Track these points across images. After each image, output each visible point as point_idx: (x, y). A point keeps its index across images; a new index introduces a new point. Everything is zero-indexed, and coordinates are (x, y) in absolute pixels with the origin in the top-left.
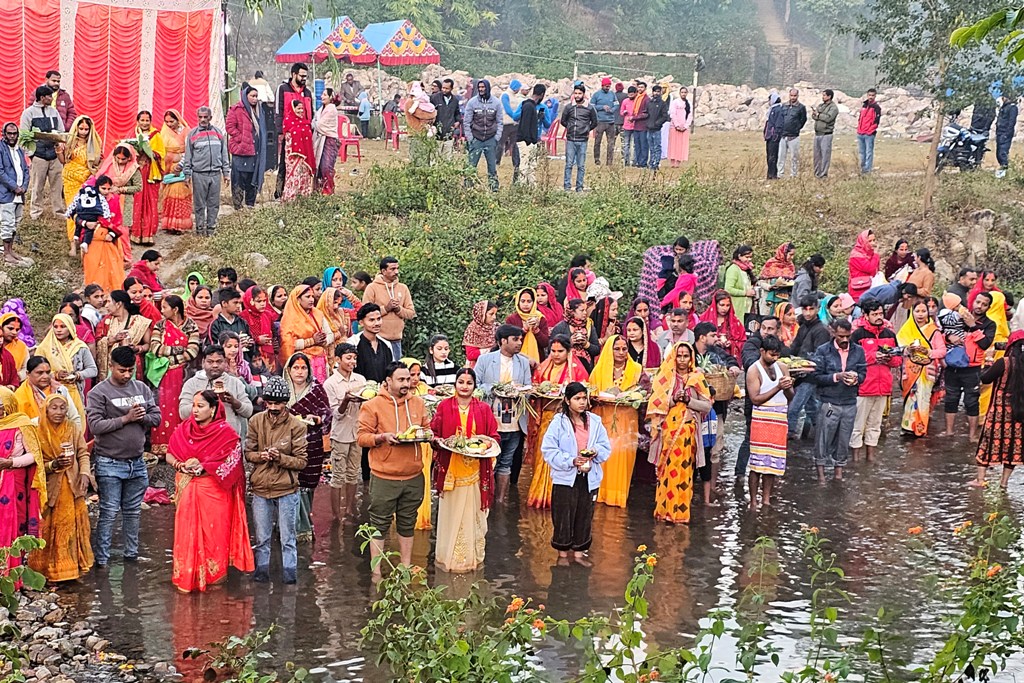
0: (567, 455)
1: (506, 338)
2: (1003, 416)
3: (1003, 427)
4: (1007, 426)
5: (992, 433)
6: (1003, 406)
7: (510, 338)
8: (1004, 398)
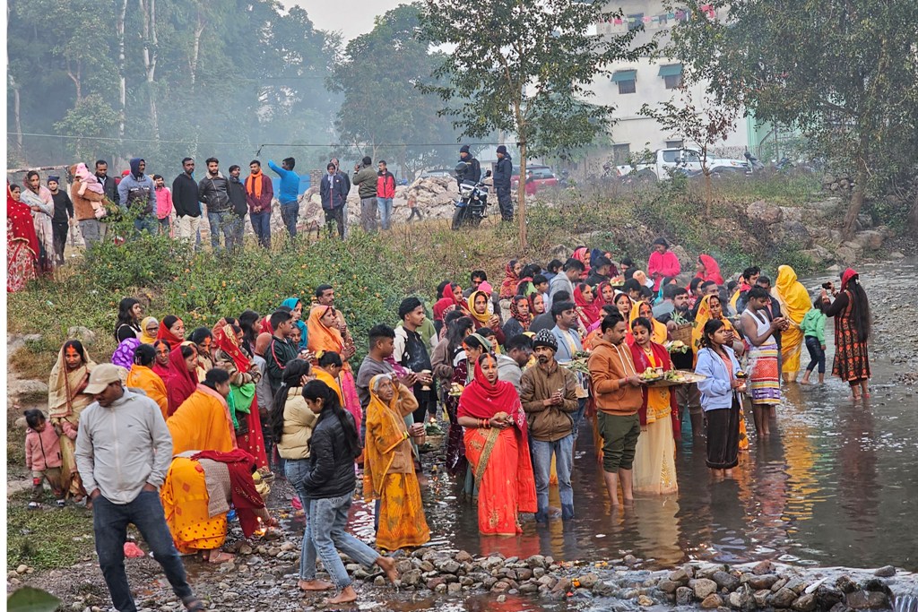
0: (722, 381)
1: (560, 313)
2: (852, 338)
3: (852, 347)
4: (856, 346)
5: (846, 354)
6: (850, 330)
7: (564, 313)
8: (849, 323)
